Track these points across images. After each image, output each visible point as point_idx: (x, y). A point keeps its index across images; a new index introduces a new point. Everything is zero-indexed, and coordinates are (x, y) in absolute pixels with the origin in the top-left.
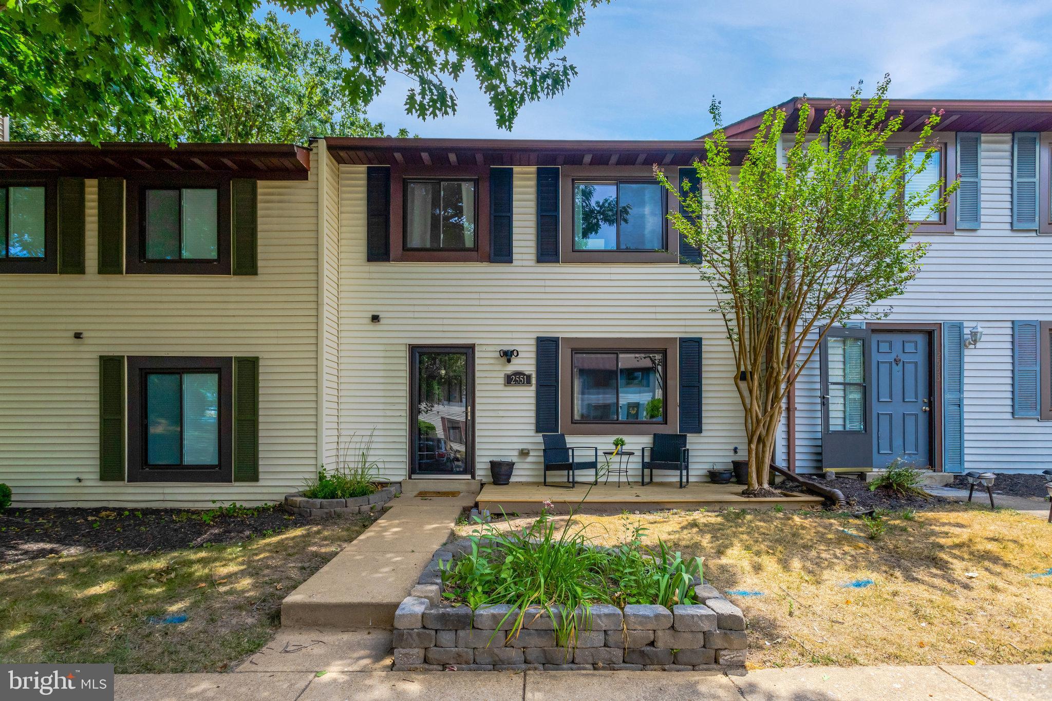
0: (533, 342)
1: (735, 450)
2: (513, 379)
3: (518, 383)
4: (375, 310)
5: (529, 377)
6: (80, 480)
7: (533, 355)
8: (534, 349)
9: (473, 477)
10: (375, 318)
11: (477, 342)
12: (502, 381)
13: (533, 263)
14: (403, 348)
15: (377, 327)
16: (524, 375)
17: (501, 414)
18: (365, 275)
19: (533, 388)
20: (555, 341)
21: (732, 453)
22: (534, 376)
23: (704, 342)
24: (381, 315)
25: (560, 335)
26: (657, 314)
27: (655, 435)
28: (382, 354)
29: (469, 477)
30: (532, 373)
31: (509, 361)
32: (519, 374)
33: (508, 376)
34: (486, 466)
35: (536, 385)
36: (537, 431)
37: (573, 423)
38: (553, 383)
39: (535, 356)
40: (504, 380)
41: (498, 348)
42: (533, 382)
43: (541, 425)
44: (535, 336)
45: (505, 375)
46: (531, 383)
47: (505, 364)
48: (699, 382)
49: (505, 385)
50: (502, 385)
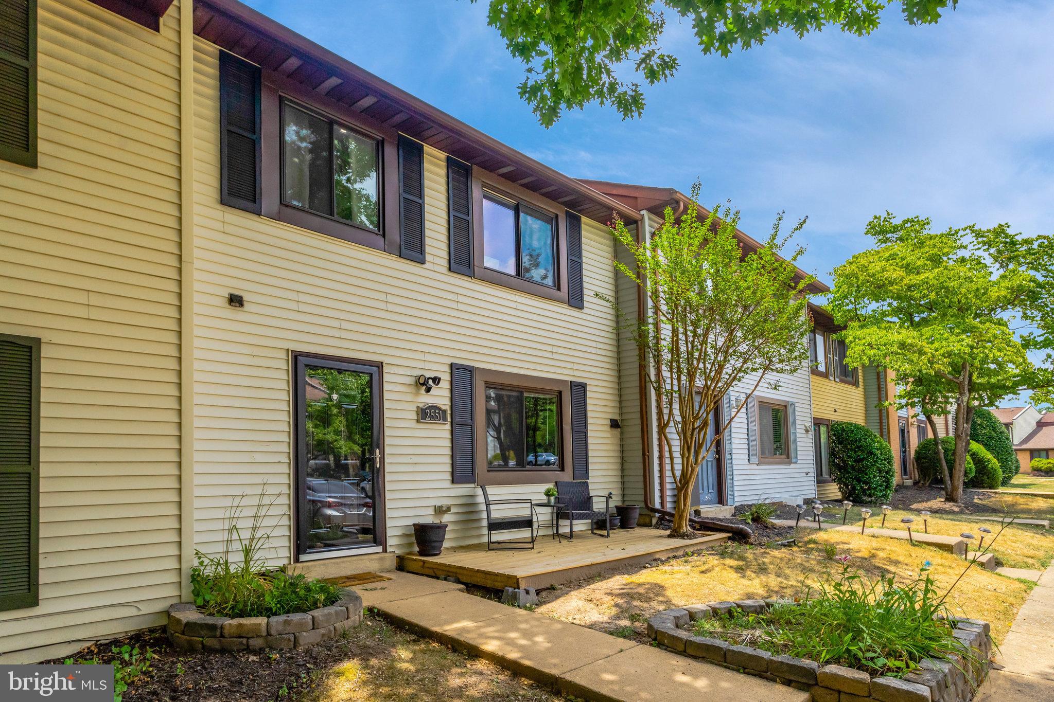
0: (448, 369)
2: (427, 414)
4: (234, 286)
7: (448, 385)
8: (449, 377)
9: (385, 550)
10: (235, 301)
11: (386, 360)
12: (414, 416)
13: (445, 271)
14: (283, 355)
15: (240, 315)
16: (440, 409)
20: (470, 371)
23: (588, 388)
24: (246, 297)
25: (476, 365)
26: (554, 354)
29: (379, 549)
30: (447, 408)
31: (428, 390)
32: (434, 407)
33: (422, 409)
34: (400, 532)
35: (452, 423)
36: (453, 482)
37: (488, 471)
38: (468, 421)
39: (449, 387)
40: (418, 414)
41: (409, 372)
42: (449, 419)
43: (457, 474)
44: (449, 361)
45: (418, 407)
46: (446, 420)
47: (417, 393)
48: (586, 427)
49: (418, 421)
50: (415, 421)
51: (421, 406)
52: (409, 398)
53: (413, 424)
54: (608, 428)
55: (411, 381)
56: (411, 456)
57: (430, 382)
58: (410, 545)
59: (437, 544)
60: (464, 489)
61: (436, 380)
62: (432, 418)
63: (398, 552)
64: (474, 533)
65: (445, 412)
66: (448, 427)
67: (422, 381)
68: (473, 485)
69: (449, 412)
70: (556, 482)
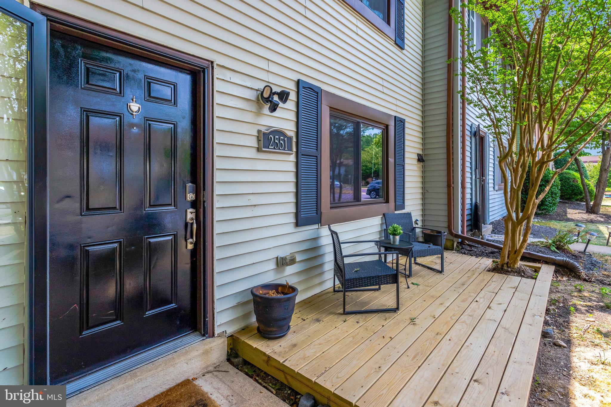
0: (293, 86)
1: (417, 222)
2: (270, 141)
5: (289, 141)
7: (293, 106)
8: (293, 97)
11: (218, 60)
16: (284, 135)
20: (317, 91)
22: (294, 138)
23: (406, 125)
30: (292, 134)
31: (274, 108)
32: (279, 133)
33: (264, 134)
34: (233, 303)
35: (297, 152)
36: (297, 224)
37: (331, 208)
38: (313, 151)
39: (295, 109)
40: (259, 141)
41: (248, 83)
42: (294, 149)
43: (302, 215)
44: (296, 77)
45: (259, 131)
46: (291, 150)
47: (259, 113)
48: (404, 161)
49: (259, 150)
50: (254, 150)
51: (263, 129)
52: (249, 118)
53: (253, 153)
54: (415, 162)
55: (251, 95)
56: (250, 197)
57: (276, 98)
58: (247, 316)
59: (283, 323)
60: (308, 231)
61: (284, 96)
62: (276, 146)
63: (230, 330)
64: (317, 281)
65: (290, 139)
66: (292, 158)
67: (266, 95)
68: (316, 226)
69: (294, 140)
70: (384, 214)
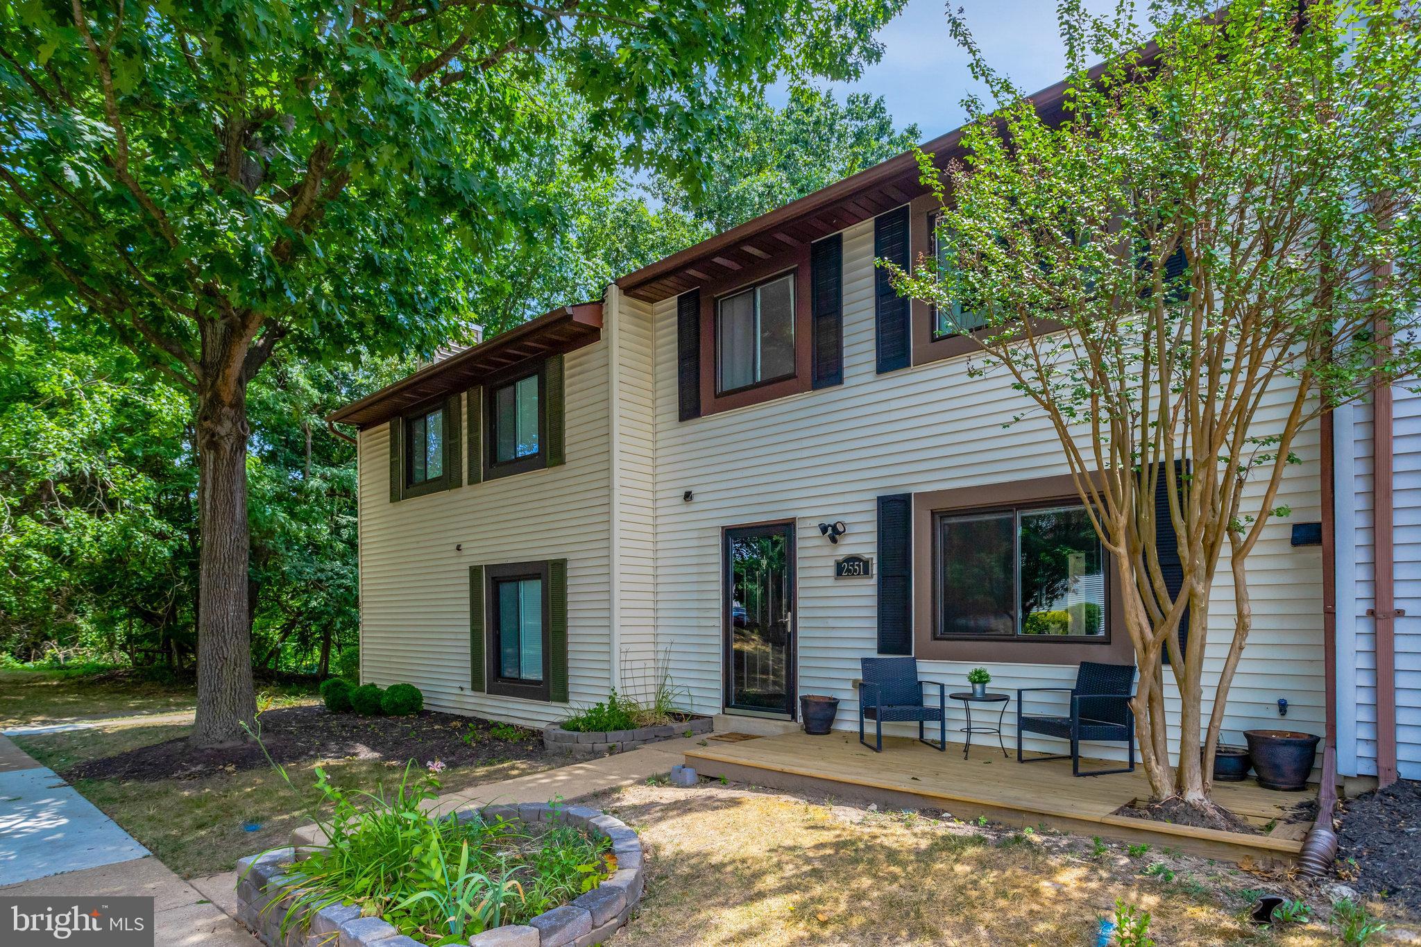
0: (873, 506)
1: (1283, 707)
2: (846, 568)
3: (851, 573)
4: (686, 485)
5: (866, 564)
6: (462, 689)
7: (873, 527)
8: (873, 517)
9: (794, 718)
10: (688, 496)
11: (799, 514)
12: (831, 572)
13: (871, 377)
14: (716, 532)
15: (693, 507)
16: (860, 560)
17: (831, 623)
18: (680, 440)
19: (874, 581)
20: (905, 500)
21: (1274, 713)
22: (875, 561)
24: (695, 490)
25: (914, 490)
27: (1083, 664)
28: (695, 543)
29: (789, 717)
30: (872, 557)
31: (833, 540)
32: (854, 559)
33: (838, 563)
35: (878, 575)
36: (878, 652)
38: (900, 571)
39: (875, 529)
42: (874, 571)
45: (836, 561)
49: (836, 578)
50: (833, 578)
51: (840, 559)
52: (826, 552)
53: (831, 582)
